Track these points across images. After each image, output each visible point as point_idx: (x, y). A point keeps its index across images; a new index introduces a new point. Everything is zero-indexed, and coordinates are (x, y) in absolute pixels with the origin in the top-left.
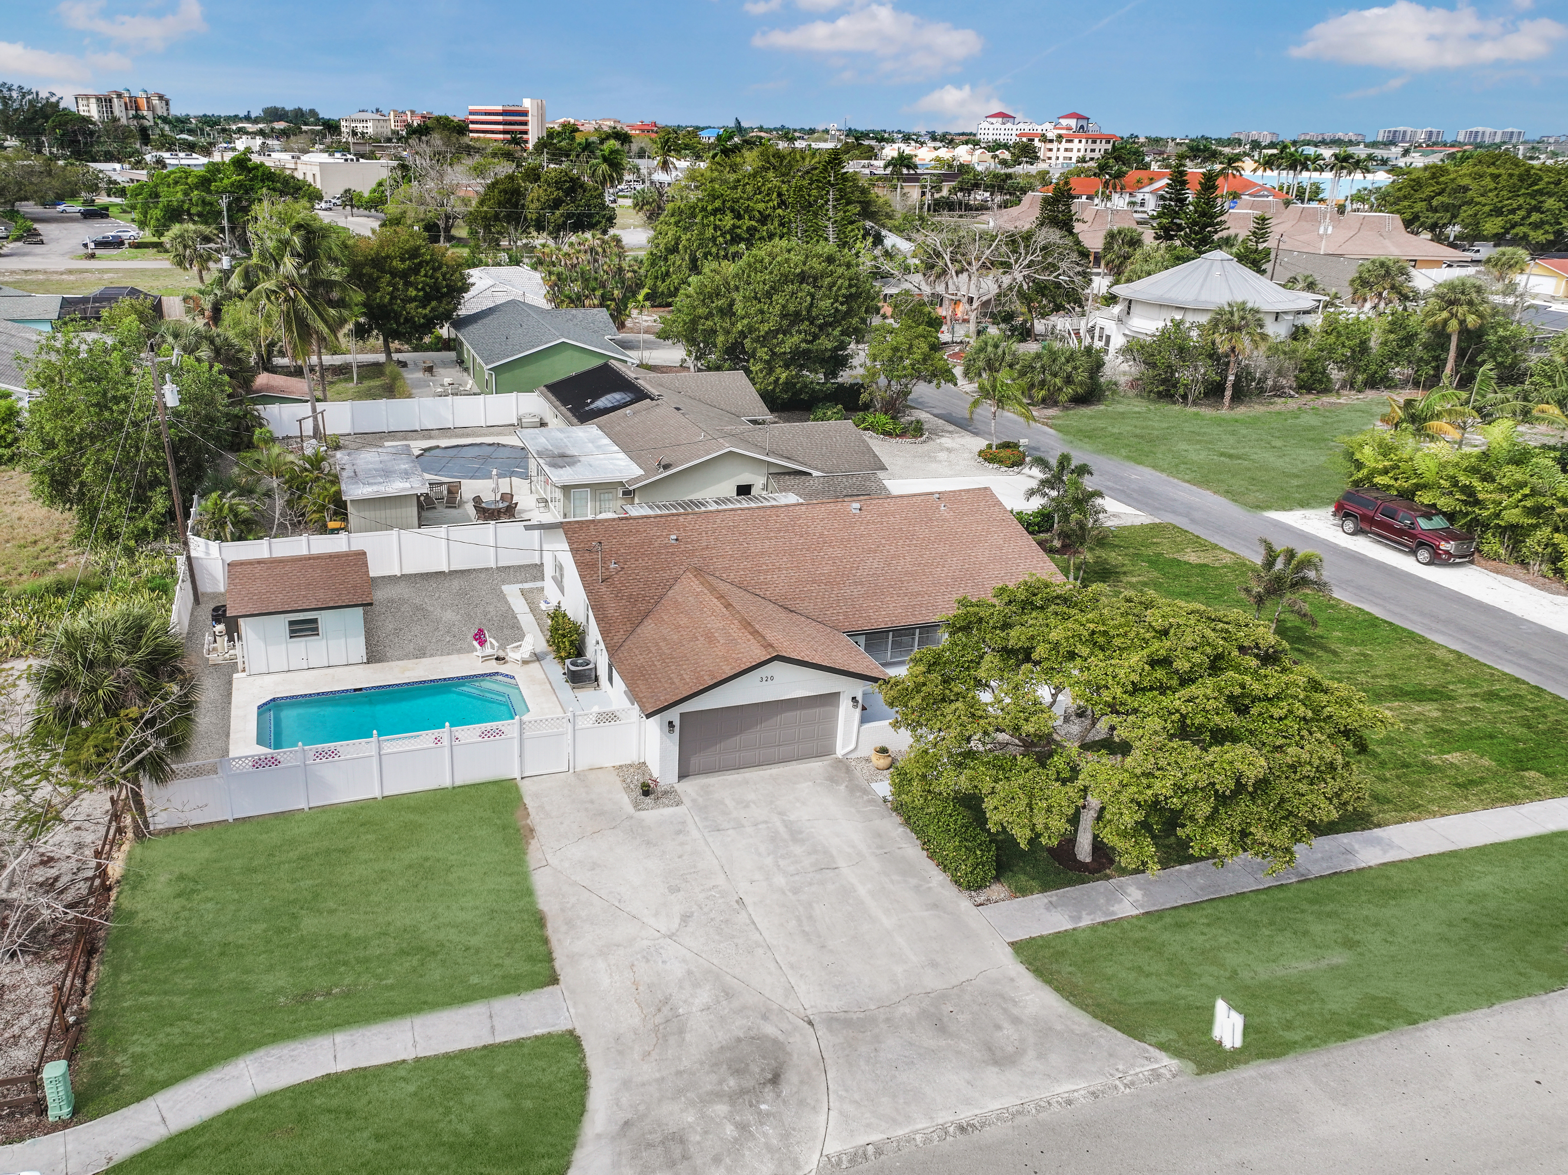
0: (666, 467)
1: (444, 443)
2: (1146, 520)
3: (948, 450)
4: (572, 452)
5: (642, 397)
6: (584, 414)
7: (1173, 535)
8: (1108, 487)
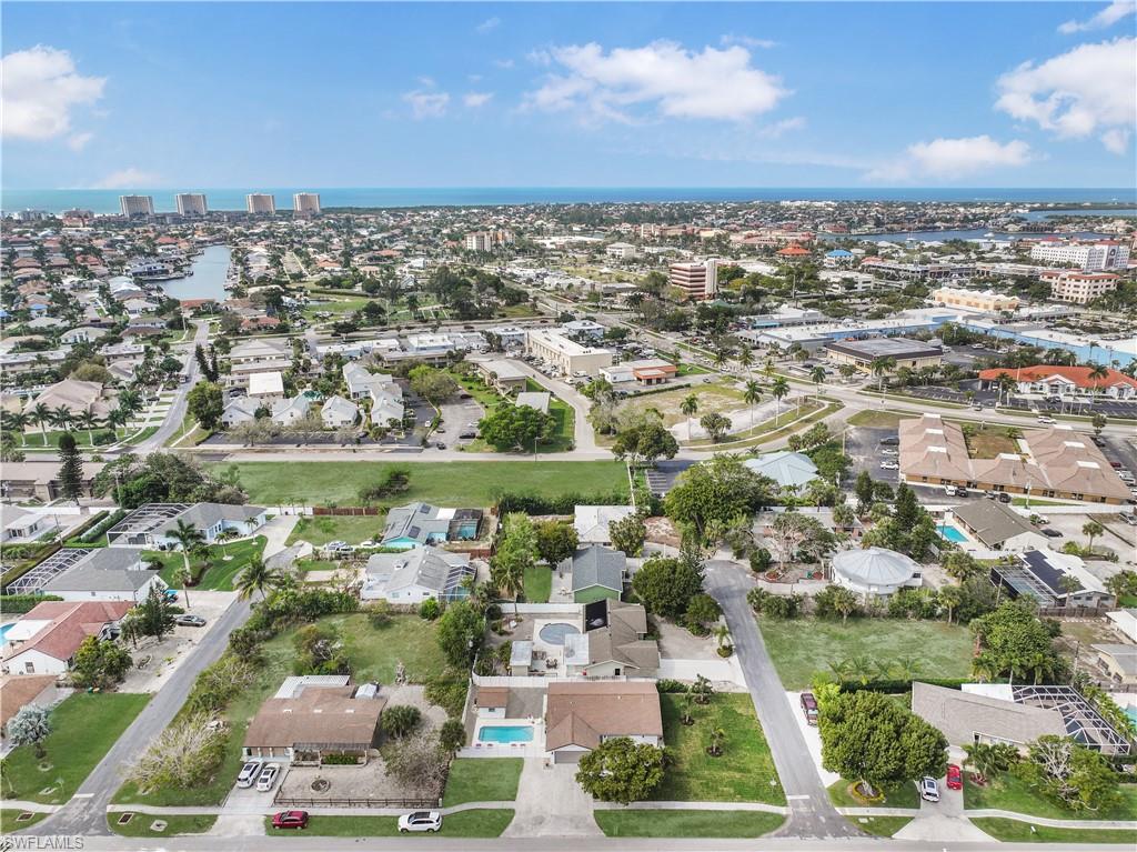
0: (594, 663)
2: (745, 691)
3: (712, 644)
4: (575, 649)
5: (605, 624)
6: (589, 627)
7: (746, 699)
8: (748, 672)
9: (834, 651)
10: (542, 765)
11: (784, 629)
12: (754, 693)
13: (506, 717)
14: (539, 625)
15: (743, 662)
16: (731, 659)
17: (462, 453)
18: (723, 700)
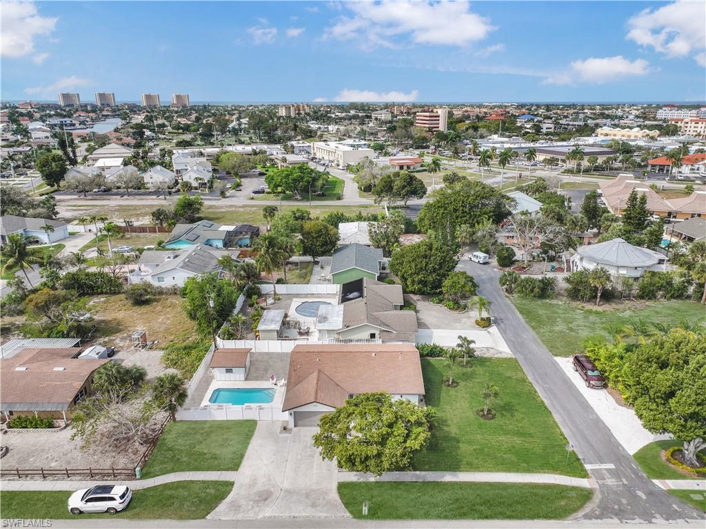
0: (347, 327)
1: (310, 300)
2: (509, 356)
3: (469, 317)
4: (329, 317)
5: (361, 296)
6: (344, 299)
7: (512, 363)
8: (510, 340)
9: (594, 324)
10: (279, 428)
11: (539, 307)
12: (520, 359)
13: (246, 379)
14: (296, 303)
15: (503, 332)
16: (490, 329)
17: (253, 201)
18: (488, 364)
